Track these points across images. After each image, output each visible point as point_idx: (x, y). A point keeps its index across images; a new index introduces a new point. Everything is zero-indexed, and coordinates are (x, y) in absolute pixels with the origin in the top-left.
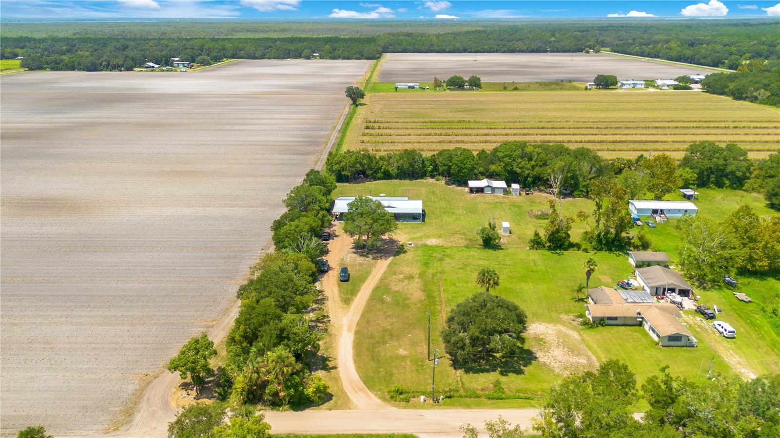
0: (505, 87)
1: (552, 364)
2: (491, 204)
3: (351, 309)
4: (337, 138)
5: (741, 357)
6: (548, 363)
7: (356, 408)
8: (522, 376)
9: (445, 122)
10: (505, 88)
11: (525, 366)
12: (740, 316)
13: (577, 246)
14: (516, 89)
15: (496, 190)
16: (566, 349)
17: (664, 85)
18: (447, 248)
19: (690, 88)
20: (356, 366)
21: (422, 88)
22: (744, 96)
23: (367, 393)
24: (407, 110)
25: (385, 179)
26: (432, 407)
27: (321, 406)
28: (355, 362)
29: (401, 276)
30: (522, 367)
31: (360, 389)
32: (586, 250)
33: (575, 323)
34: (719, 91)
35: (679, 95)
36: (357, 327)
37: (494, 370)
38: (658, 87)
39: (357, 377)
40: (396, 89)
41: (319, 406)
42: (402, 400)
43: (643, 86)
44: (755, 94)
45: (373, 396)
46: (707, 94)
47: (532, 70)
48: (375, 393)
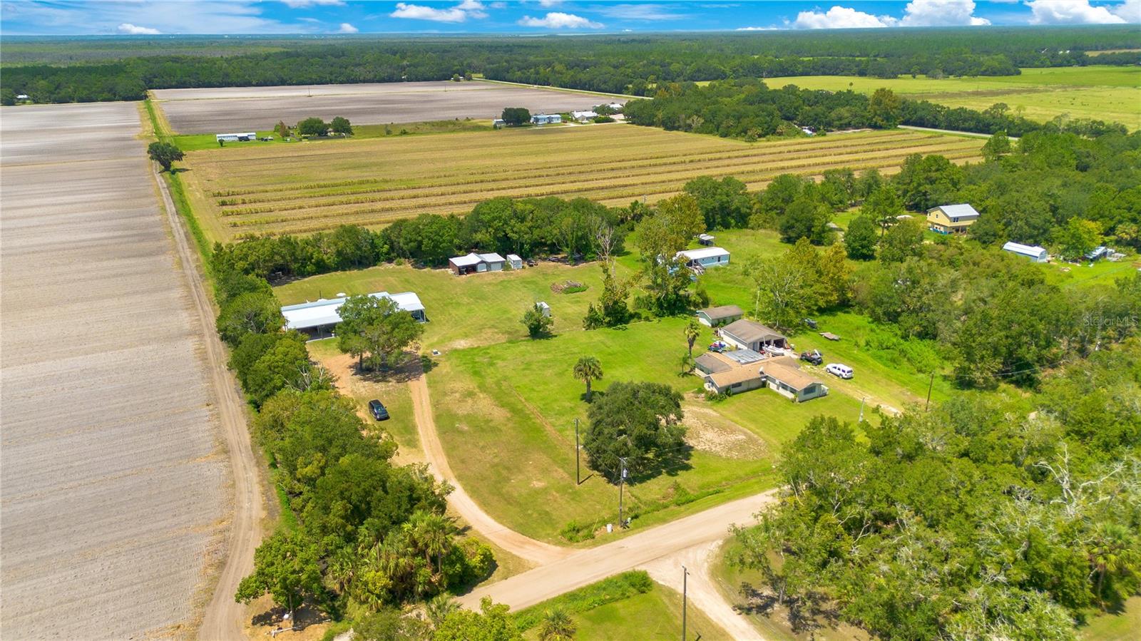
0: (388, 131)
1: (714, 449)
2: (496, 285)
3: (425, 451)
4: (183, 225)
5: (871, 395)
6: (708, 449)
7: (537, 565)
8: (692, 471)
9: (340, 185)
10: (389, 133)
11: (688, 459)
12: (842, 356)
13: (636, 316)
14: (404, 133)
15: (492, 265)
16: (716, 430)
17: (583, 118)
18: (488, 349)
19: (612, 121)
20: (494, 518)
21: (262, 139)
22: (676, 125)
23: (535, 544)
24: (265, 173)
25: (319, 273)
26: (624, 534)
27: (490, 579)
28: (487, 512)
29: (457, 395)
30: (686, 462)
31: (523, 543)
32: (647, 319)
33: (700, 400)
34: (647, 121)
35: (606, 129)
36: (453, 472)
37: (660, 473)
38: (576, 121)
39: (509, 530)
40: (222, 144)
41: (486, 579)
42: (586, 538)
43: (560, 121)
44: (689, 122)
45: (546, 545)
46: (634, 126)
47: (403, 106)
48: (546, 540)
